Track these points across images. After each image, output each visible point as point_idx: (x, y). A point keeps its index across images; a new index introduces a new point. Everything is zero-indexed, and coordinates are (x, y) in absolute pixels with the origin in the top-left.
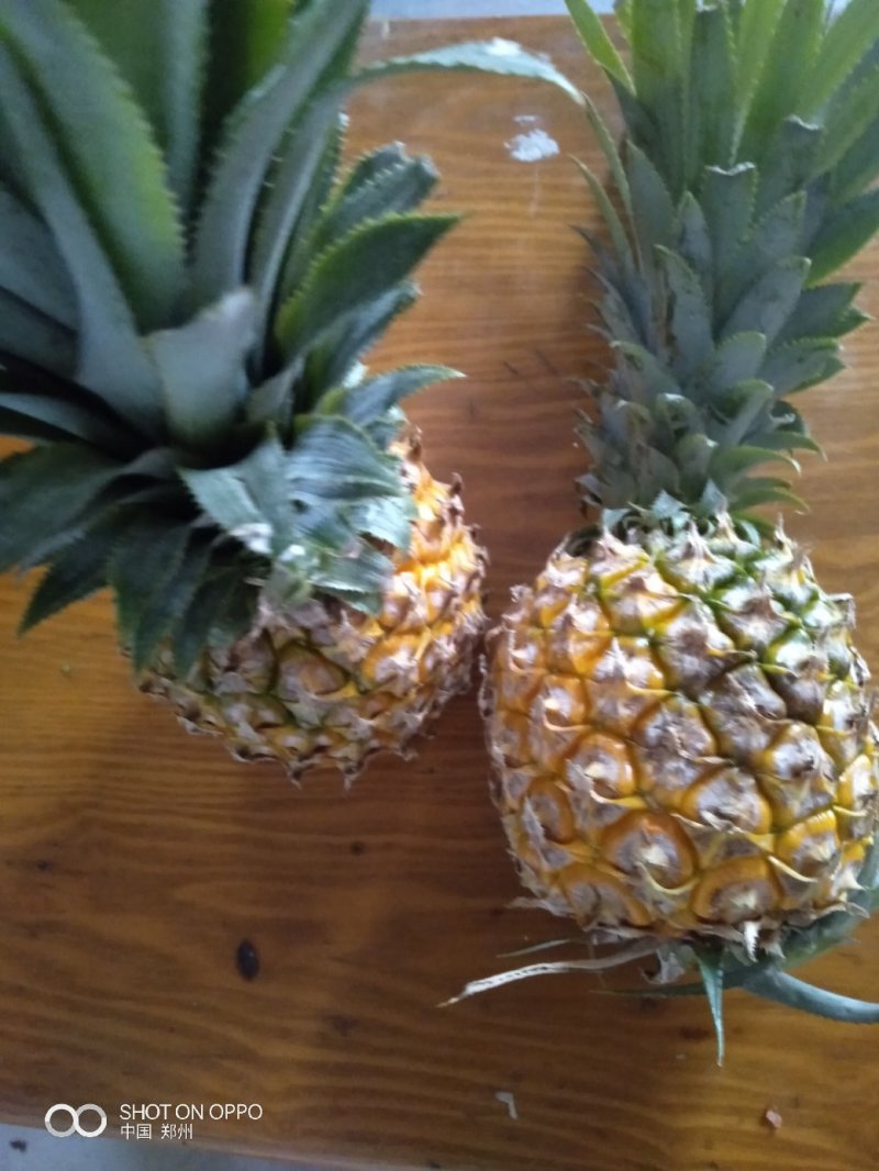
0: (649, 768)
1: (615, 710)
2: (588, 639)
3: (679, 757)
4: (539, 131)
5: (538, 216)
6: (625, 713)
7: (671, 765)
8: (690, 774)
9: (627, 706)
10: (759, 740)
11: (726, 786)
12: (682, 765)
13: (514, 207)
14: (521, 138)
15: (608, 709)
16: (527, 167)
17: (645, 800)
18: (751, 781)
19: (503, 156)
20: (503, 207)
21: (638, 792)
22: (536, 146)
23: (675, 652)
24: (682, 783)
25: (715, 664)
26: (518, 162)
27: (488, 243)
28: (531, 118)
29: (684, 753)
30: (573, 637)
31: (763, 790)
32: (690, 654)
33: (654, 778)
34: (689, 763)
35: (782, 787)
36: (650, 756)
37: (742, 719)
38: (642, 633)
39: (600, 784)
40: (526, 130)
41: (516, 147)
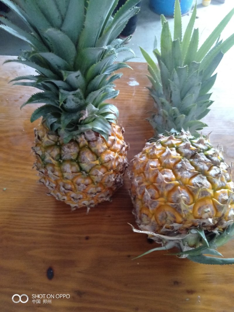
0: (179, 173)
1: (169, 161)
2: (160, 150)
3: (187, 170)
4: (135, 81)
5: (135, 96)
6: (172, 162)
7: (185, 172)
8: (190, 175)
9: (172, 160)
10: (206, 168)
11: (199, 178)
12: (188, 172)
13: (129, 94)
14: (131, 82)
15: (167, 162)
16: (132, 87)
17: (179, 181)
18: (205, 177)
19: (127, 85)
20: (127, 94)
21: (177, 180)
22: (134, 83)
23: (182, 149)
24: (188, 176)
25: (193, 152)
26: (130, 86)
27: (123, 100)
28: (133, 79)
29: (188, 170)
30: (156, 150)
31: (208, 180)
32: (186, 149)
33: (181, 175)
34: (189, 171)
35: (213, 179)
36: (179, 171)
37: (201, 163)
38: (174, 147)
39: (167, 179)
40: (132, 80)
41: (130, 83)
